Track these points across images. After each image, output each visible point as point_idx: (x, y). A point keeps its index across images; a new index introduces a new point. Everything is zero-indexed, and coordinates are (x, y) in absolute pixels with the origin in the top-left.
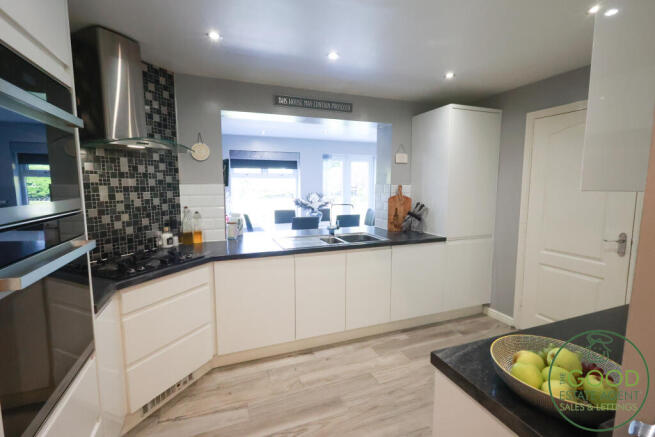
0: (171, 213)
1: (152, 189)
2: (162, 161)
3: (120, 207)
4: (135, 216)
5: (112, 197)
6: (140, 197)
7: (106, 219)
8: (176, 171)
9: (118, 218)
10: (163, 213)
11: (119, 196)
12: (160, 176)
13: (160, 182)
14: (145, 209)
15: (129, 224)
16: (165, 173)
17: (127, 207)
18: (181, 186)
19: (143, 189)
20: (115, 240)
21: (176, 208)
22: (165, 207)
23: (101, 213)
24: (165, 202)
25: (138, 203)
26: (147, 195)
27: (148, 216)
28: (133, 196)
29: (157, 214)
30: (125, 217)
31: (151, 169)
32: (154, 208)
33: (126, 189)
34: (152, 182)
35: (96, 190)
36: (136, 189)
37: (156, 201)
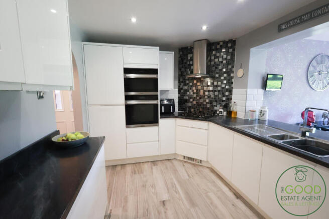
0: (227, 101)
1: (219, 91)
2: (225, 79)
3: (206, 97)
4: (211, 101)
5: (204, 93)
6: (214, 94)
7: (201, 101)
8: (232, 83)
9: (205, 101)
10: (223, 101)
11: (207, 93)
12: (223, 86)
13: (223, 88)
14: (215, 98)
15: (208, 103)
16: (226, 85)
17: (209, 97)
18: (233, 90)
19: (215, 91)
20: (203, 108)
21: (229, 99)
22: (224, 99)
23: (200, 98)
24: (224, 96)
25: (212, 96)
26: (216, 93)
27: (216, 101)
28: (211, 93)
29: (220, 101)
30: (207, 101)
31: (219, 83)
32: (219, 98)
33: (209, 91)
34: (219, 88)
35: (200, 91)
36: (212, 91)
37: (220, 96)
